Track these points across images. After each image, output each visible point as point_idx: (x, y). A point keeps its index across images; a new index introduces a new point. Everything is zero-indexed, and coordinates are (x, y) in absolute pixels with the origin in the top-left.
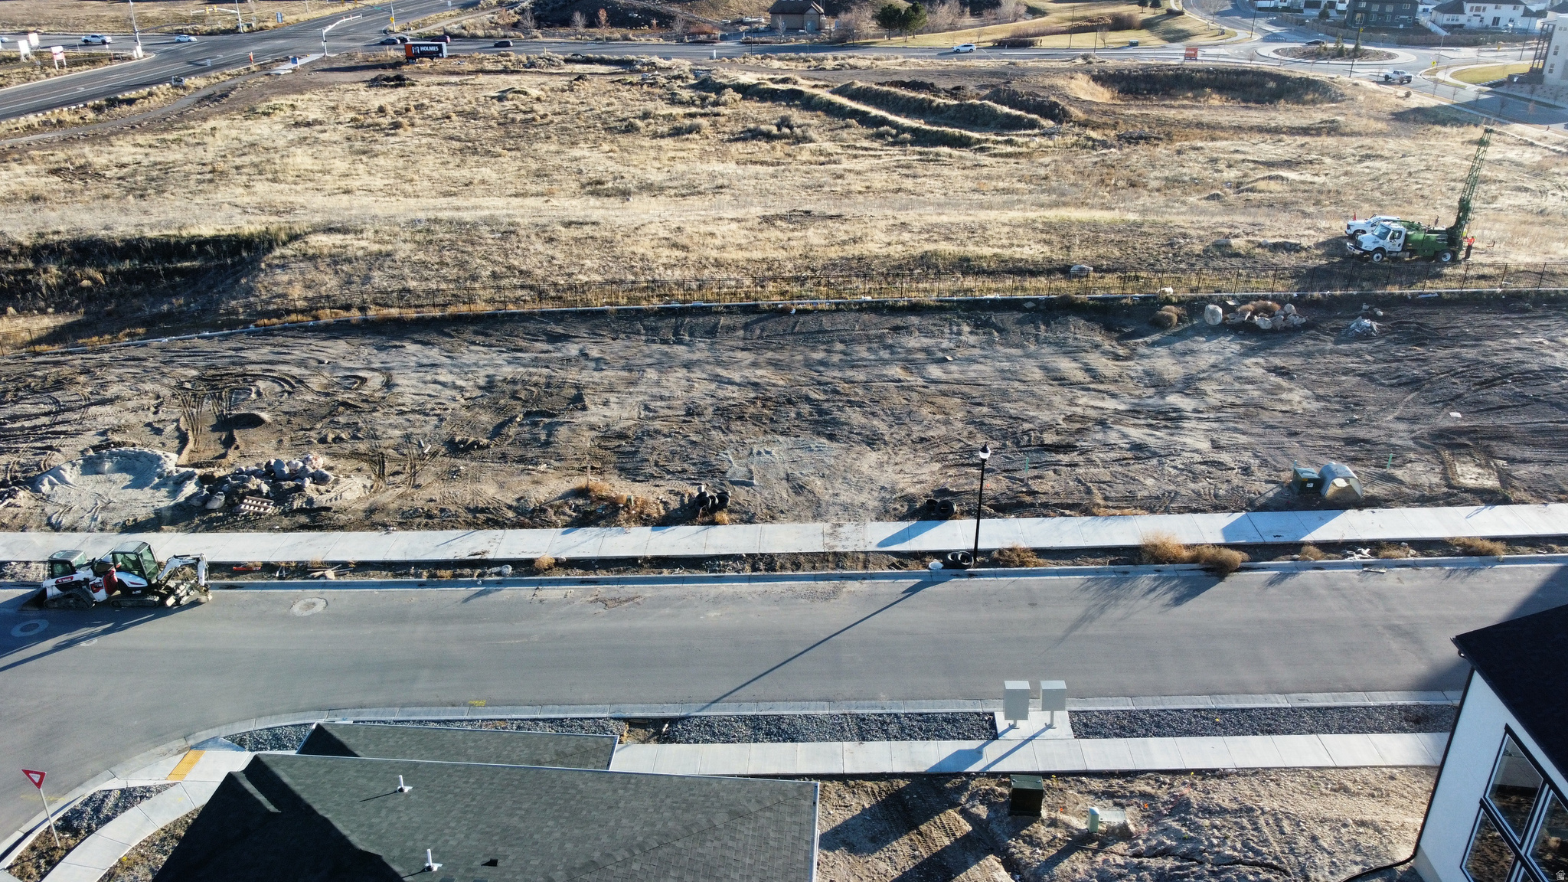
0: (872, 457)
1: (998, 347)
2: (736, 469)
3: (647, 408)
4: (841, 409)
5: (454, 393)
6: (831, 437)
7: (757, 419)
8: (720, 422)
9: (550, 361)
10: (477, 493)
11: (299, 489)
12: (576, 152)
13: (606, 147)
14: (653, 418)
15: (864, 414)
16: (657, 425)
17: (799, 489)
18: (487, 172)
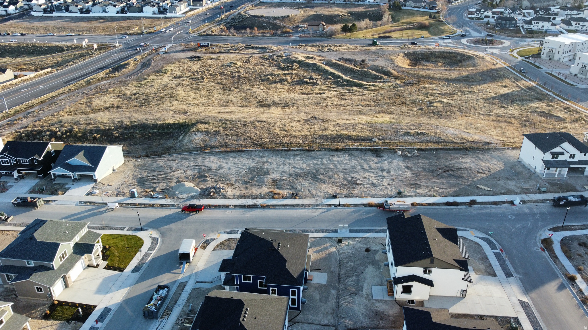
0: (324, 186)
1: (353, 161)
2: (299, 187)
3: (282, 174)
4: (319, 175)
5: (242, 170)
6: (317, 181)
7: (303, 177)
8: (295, 177)
9: (260, 162)
10: (252, 192)
11: (220, 191)
12: (255, 89)
13: (262, 87)
14: (283, 177)
15: (324, 176)
16: (284, 178)
17: (310, 192)
18: (232, 97)
